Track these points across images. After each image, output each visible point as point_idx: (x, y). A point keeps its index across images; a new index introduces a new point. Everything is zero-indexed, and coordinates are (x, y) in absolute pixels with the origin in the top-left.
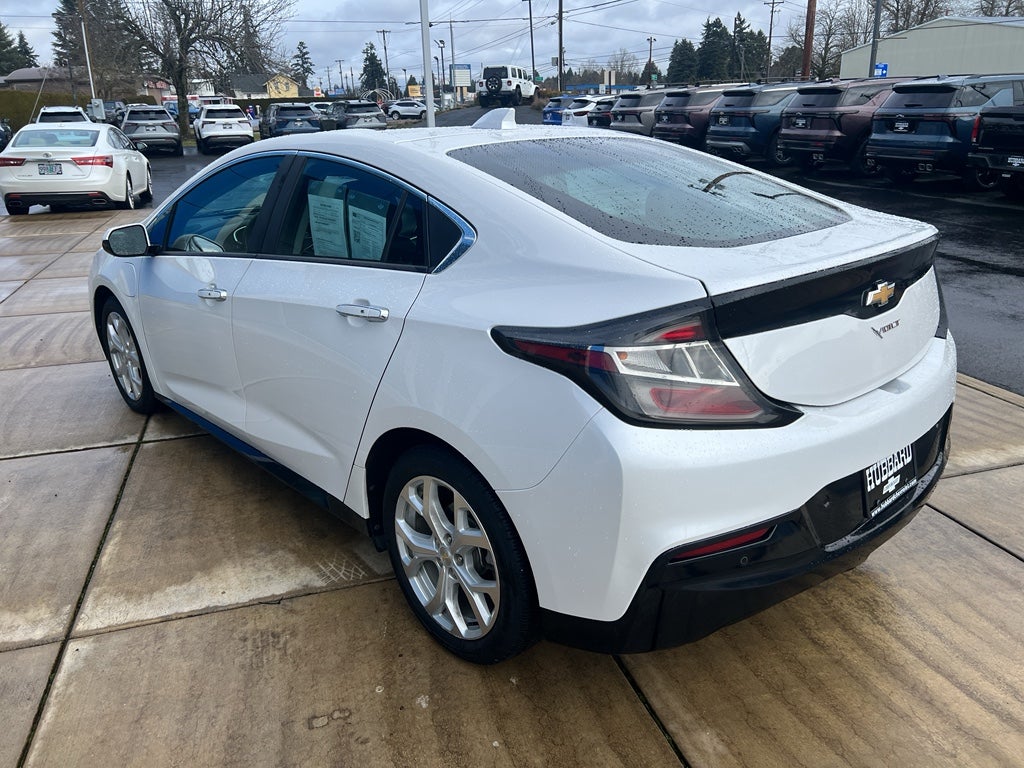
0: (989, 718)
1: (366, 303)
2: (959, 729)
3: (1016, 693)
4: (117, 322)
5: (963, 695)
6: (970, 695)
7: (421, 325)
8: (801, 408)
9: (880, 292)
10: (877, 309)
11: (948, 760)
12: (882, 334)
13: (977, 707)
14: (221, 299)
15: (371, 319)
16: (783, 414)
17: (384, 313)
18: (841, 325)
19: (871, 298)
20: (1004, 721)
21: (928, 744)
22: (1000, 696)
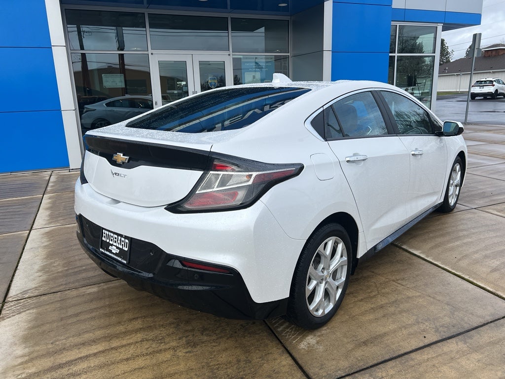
0: (64, 360)
2: (64, 349)
3: (74, 375)
5: (82, 356)
6: (81, 358)
9: (117, 156)
11: (51, 342)
12: (114, 175)
13: (72, 358)
19: (114, 156)
20: (60, 365)
21: (62, 338)
22: (75, 369)
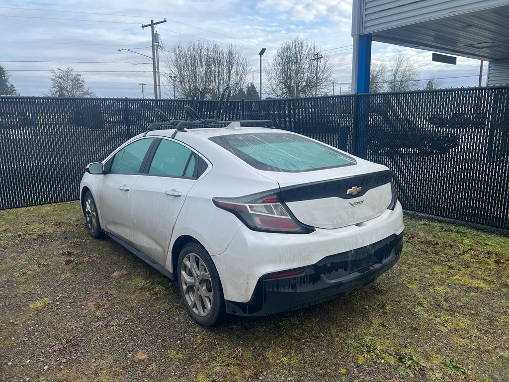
1: (175, 190)
4: (89, 201)
7: (191, 198)
8: (316, 229)
9: (353, 190)
10: (351, 196)
12: (354, 205)
14: (128, 190)
15: (176, 196)
16: (308, 230)
17: (180, 194)
18: (335, 201)
19: (349, 191)
